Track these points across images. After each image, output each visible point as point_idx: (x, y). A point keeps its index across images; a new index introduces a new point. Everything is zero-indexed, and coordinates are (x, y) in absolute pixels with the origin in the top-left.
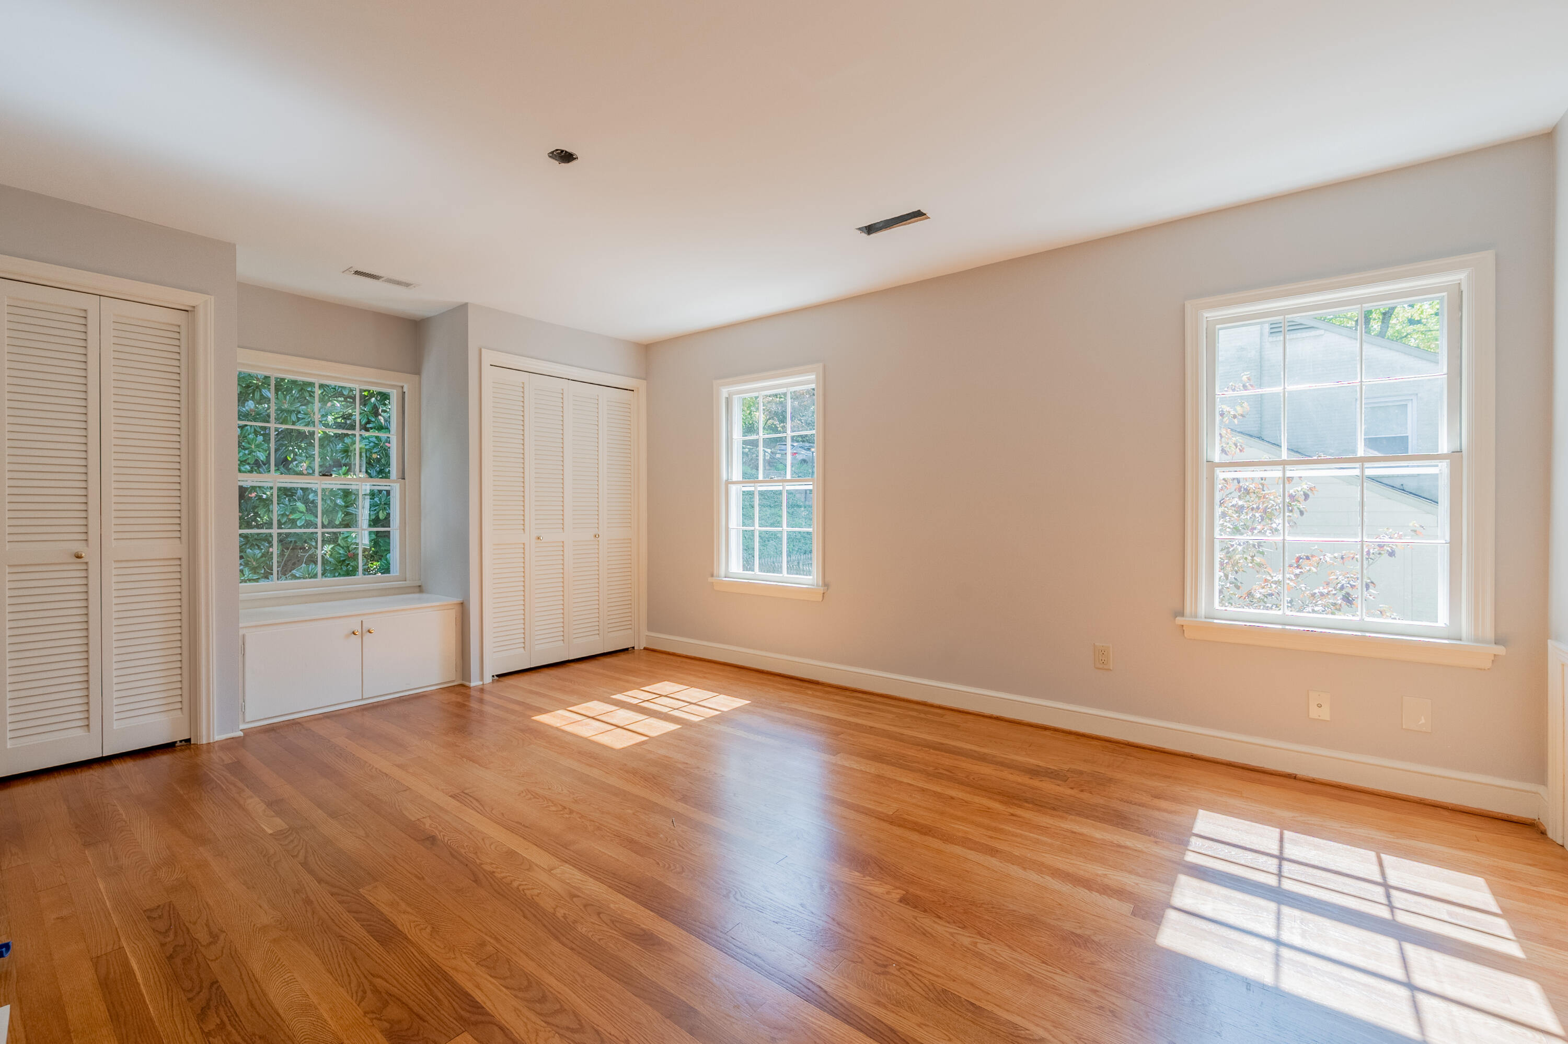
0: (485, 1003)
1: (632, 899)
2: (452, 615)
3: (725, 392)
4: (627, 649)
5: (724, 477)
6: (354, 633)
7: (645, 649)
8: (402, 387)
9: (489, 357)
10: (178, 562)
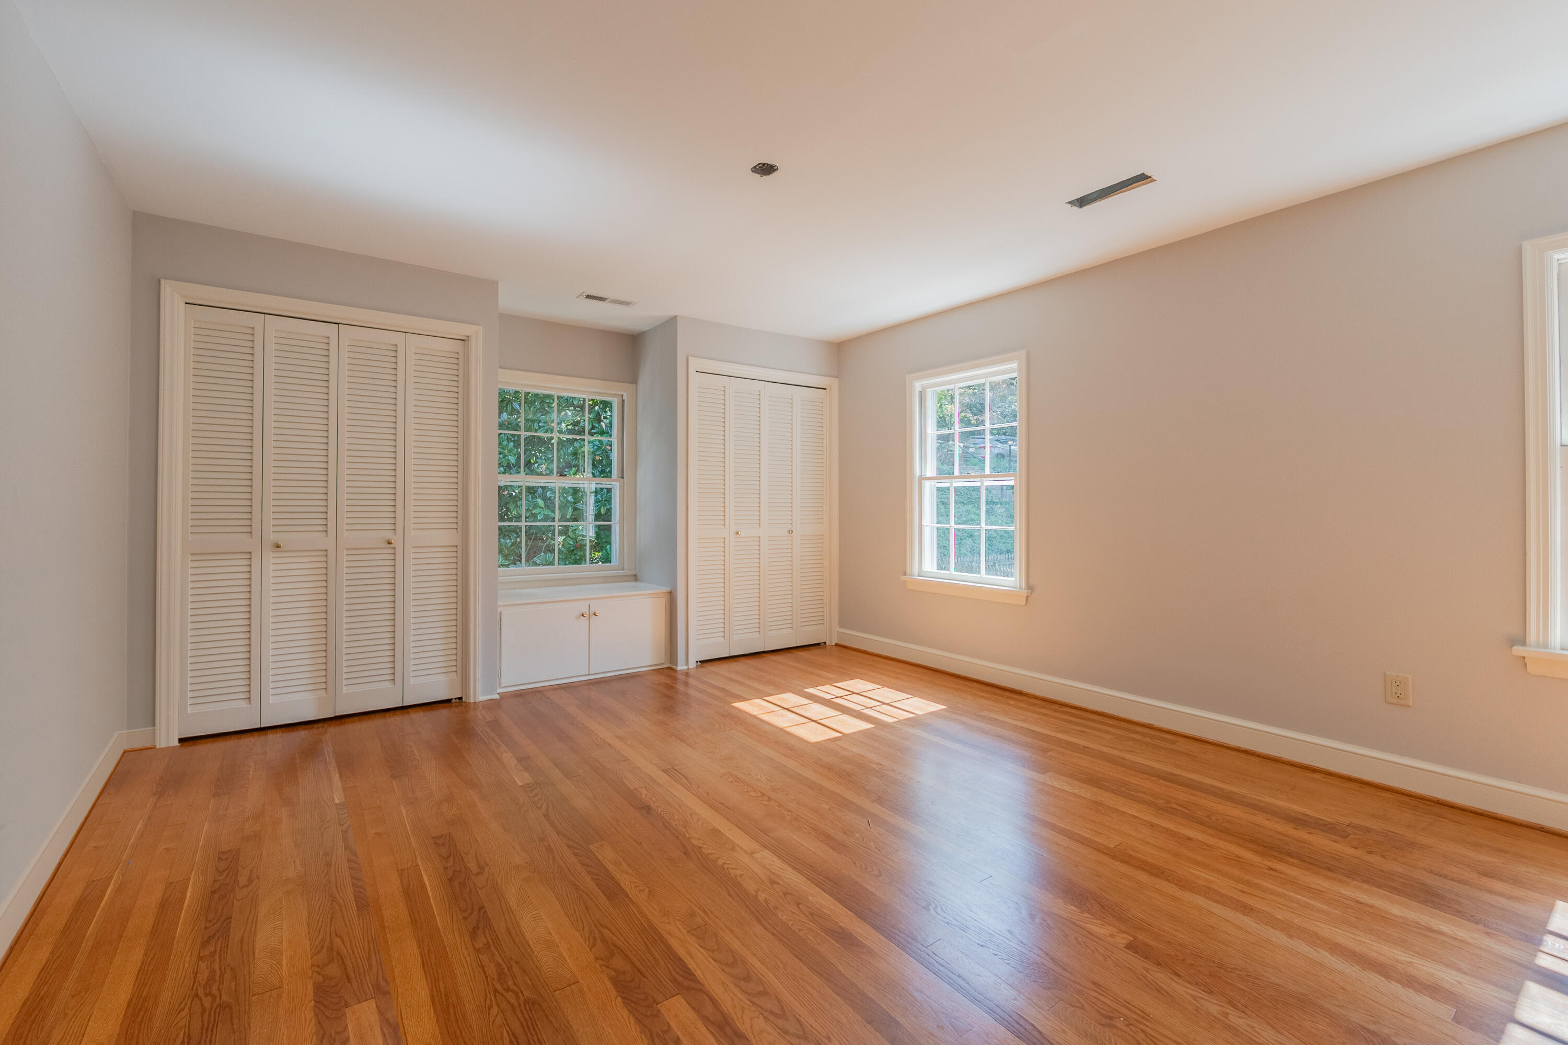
0: (696, 971)
1: (830, 895)
2: (662, 602)
3: (918, 386)
4: (819, 644)
5: (918, 473)
6: (583, 615)
7: (837, 645)
8: (622, 396)
9: (695, 364)
10: (455, 549)
